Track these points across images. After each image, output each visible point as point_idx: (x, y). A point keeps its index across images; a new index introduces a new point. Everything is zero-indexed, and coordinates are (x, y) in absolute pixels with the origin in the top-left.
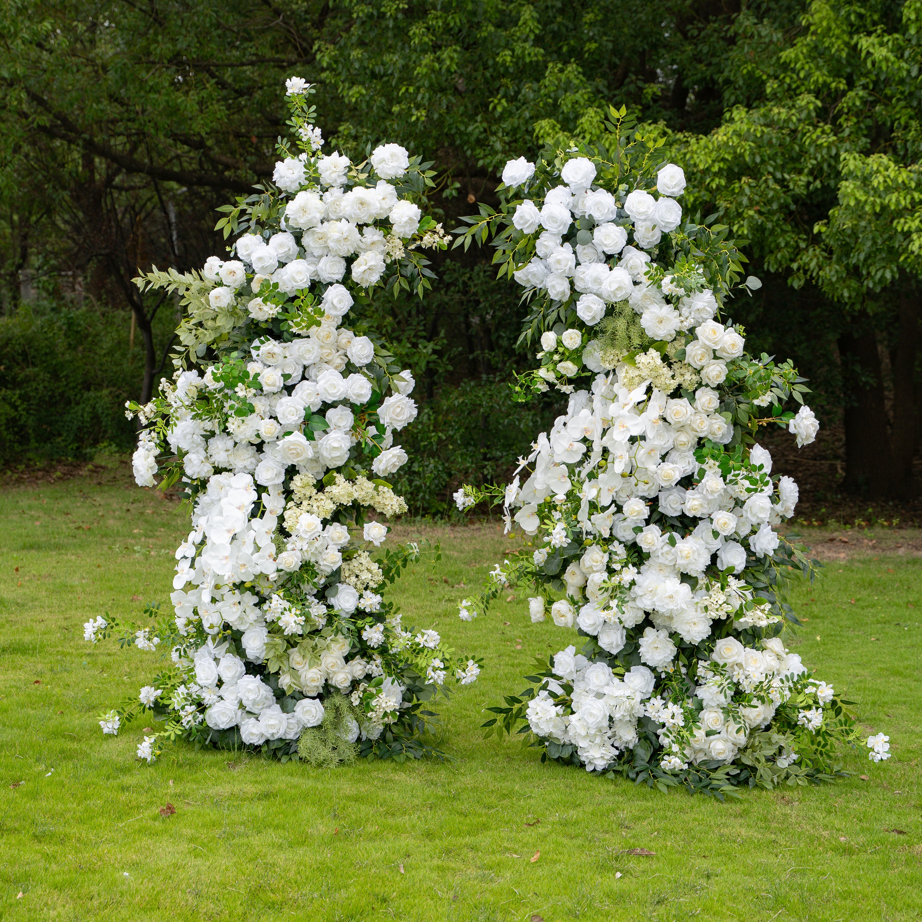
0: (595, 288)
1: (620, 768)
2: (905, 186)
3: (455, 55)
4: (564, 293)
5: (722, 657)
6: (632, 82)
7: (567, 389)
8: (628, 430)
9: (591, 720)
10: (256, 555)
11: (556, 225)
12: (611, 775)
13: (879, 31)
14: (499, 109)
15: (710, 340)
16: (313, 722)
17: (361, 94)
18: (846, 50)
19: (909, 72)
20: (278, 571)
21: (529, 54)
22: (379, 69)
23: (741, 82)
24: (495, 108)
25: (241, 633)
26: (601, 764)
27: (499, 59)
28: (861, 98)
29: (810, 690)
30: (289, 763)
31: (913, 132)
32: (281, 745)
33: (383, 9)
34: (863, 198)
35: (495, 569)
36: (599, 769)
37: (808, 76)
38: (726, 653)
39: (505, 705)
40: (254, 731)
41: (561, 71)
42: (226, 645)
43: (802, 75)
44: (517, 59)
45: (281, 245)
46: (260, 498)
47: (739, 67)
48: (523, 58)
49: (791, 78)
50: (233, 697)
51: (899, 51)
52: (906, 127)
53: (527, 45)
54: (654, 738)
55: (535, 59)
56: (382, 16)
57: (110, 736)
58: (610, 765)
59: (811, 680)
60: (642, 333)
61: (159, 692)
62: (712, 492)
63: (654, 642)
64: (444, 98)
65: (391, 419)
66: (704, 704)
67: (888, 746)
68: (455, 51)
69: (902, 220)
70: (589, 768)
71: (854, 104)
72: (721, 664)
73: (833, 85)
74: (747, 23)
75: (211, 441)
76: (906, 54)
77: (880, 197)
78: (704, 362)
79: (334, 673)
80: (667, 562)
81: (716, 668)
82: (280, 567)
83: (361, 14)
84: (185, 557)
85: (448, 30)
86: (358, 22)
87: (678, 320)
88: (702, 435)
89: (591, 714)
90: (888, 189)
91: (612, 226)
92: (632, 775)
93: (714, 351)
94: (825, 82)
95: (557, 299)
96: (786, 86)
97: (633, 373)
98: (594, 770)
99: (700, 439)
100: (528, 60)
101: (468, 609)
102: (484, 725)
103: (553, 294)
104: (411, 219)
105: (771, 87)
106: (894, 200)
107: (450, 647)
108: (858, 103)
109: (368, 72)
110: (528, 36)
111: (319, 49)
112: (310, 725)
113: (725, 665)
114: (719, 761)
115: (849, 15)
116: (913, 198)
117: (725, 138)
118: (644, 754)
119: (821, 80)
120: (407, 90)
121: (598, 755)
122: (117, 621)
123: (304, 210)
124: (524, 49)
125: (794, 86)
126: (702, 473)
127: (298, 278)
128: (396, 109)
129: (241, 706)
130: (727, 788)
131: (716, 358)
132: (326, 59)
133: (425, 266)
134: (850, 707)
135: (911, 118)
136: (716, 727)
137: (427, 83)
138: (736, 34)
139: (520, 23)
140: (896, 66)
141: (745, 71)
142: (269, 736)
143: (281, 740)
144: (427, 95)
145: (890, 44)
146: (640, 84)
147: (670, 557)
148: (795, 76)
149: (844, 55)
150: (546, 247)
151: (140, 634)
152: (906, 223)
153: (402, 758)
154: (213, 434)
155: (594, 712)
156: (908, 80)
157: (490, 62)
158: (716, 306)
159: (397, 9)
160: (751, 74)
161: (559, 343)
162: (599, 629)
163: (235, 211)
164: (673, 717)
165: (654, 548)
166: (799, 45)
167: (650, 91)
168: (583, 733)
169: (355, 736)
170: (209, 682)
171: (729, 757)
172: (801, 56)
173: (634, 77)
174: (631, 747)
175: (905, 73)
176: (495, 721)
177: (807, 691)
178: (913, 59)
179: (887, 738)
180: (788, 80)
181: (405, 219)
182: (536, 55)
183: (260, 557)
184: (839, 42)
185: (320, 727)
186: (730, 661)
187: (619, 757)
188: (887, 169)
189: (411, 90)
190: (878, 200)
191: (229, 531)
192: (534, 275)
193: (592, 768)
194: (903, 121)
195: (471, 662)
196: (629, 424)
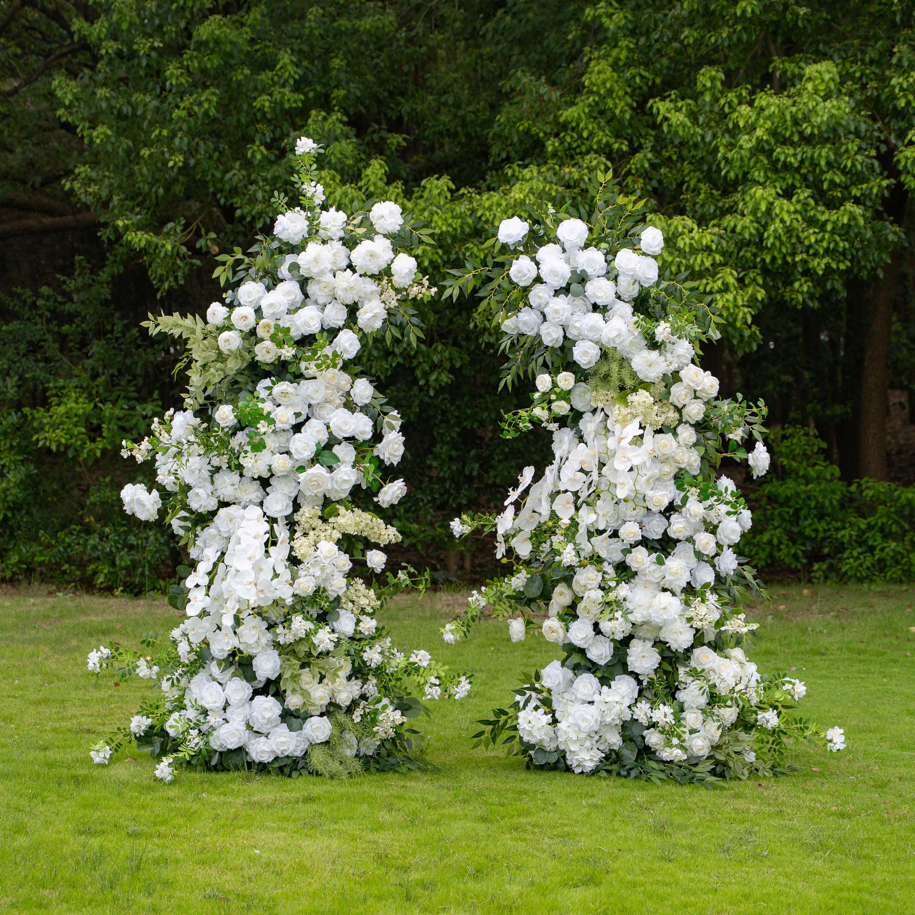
0: (591, 335)
1: (610, 768)
2: (708, 249)
3: (215, 99)
4: (557, 340)
5: (700, 664)
6: (374, 132)
7: (553, 427)
8: (629, 460)
9: (583, 725)
10: (276, 580)
11: (557, 279)
12: (603, 774)
13: (673, 97)
14: (259, 156)
15: (693, 382)
16: (322, 737)
17: (107, 136)
18: (630, 111)
19: (703, 137)
20: (294, 595)
21: (289, 100)
22: (127, 109)
23: (516, 139)
24: (253, 156)
25: (251, 658)
26: (590, 765)
27: (257, 104)
28: (649, 160)
29: (788, 687)
30: (300, 778)
31: (702, 196)
32: (289, 762)
33: (135, 47)
34: (670, 259)
35: (472, 596)
36: (588, 770)
37: (591, 135)
38: (703, 660)
39: (493, 718)
40: (266, 748)
41: (325, 119)
42: (232, 670)
43: (585, 134)
44: (277, 105)
45: (288, 293)
46: (272, 528)
47: (515, 123)
48: (282, 104)
49: (572, 137)
50: (242, 718)
51: (693, 116)
52: (696, 191)
53: (287, 90)
54: (640, 739)
55: (294, 105)
56: (133, 54)
57: (102, 766)
58: (597, 766)
59: (787, 679)
60: (634, 375)
61: (150, 720)
62: (696, 516)
63: (642, 651)
64: (201, 143)
65: (390, 454)
66: (686, 706)
67: (843, 738)
68: (214, 94)
69: (704, 281)
70: (578, 770)
71: (642, 166)
72: (699, 670)
73: (616, 146)
74: (525, 80)
75: (216, 476)
76: (701, 120)
77: (685, 258)
78: (687, 401)
79: (339, 691)
80: (653, 580)
81: (696, 674)
82: (297, 592)
83: (110, 51)
84: (197, 586)
85: (204, 71)
86: (106, 59)
87: (665, 364)
88: (683, 466)
89: (584, 719)
90: (694, 251)
91: (603, 281)
92: (624, 773)
93: (695, 391)
94: (607, 142)
95: (550, 345)
96: (566, 145)
97: (625, 411)
98: (582, 773)
99: (681, 469)
100: (287, 106)
101: (452, 631)
102: (475, 737)
103: (547, 341)
104: (410, 271)
105: (551, 145)
106: (699, 261)
107: (444, 665)
108: (646, 165)
109: (115, 112)
110: (286, 81)
111: (59, 85)
112: (318, 741)
113: (703, 670)
114: (698, 757)
115: (634, 77)
116: (714, 259)
117: (522, 196)
118: (630, 755)
119: (604, 140)
120: (160, 132)
121: (587, 758)
122: (121, 650)
123: (316, 260)
124: (283, 95)
125: (575, 145)
126: (685, 500)
127: (312, 323)
128: (145, 152)
129: (249, 727)
130: (711, 779)
131: (696, 397)
132: (70, 96)
133: (413, 315)
134: (790, 711)
135: (699, 181)
136: (698, 726)
137: (185, 127)
138: (513, 90)
139: (278, 67)
140: (692, 131)
141: (521, 128)
142: (279, 753)
143: (288, 757)
144: (186, 140)
145: (684, 109)
146: (384, 134)
147: (657, 575)
148: (575, 135)
149: (628, 116)
150: (540, 298)
151: (142, 663)
152: (707, 284)
153: (404, 769)
154: (218, 469)
155: (587, 716)
156: (701, 146)
157: (245, 107)
158: (693, 352)
159: (153, 48)
160: (527, 132)
161: (555, 384)
162: (590, 642)
163: (230, 260)
164: (665, 716)
165: (643, 567)
166: (581, 104)
167: (395, 141)
168: (575, 738)
169: (354, 752)
170: (217, 705)
171: (705, 752)
172: (583, 116)
173: (377, 127)
174: (616, 748)
175: (699, 138)
176: (482, 733)
177: (784, 688)
178: (707, 124)
179: (842, 731)
180: (568, 139)
181: (407, 271)
182: (295, 102)
183: (280, 583)
184: (623, 103)
185: (327, 743)
186: (707, 667)
187: (607, 758)
188: (691, 231)
189: (165, 133)
190: (684, 261)
191: (250, 559)
192: (525, 323)
193: (580, 770)
194: (692, 183)
195: (463, 679)
196: (630, 455)
